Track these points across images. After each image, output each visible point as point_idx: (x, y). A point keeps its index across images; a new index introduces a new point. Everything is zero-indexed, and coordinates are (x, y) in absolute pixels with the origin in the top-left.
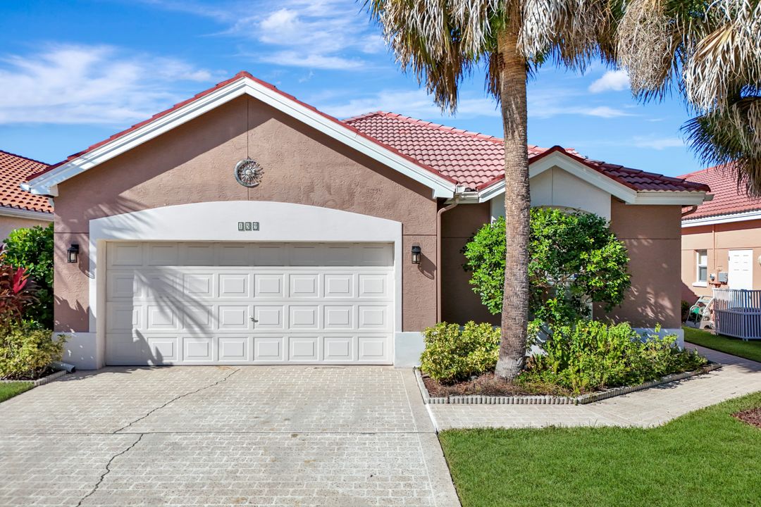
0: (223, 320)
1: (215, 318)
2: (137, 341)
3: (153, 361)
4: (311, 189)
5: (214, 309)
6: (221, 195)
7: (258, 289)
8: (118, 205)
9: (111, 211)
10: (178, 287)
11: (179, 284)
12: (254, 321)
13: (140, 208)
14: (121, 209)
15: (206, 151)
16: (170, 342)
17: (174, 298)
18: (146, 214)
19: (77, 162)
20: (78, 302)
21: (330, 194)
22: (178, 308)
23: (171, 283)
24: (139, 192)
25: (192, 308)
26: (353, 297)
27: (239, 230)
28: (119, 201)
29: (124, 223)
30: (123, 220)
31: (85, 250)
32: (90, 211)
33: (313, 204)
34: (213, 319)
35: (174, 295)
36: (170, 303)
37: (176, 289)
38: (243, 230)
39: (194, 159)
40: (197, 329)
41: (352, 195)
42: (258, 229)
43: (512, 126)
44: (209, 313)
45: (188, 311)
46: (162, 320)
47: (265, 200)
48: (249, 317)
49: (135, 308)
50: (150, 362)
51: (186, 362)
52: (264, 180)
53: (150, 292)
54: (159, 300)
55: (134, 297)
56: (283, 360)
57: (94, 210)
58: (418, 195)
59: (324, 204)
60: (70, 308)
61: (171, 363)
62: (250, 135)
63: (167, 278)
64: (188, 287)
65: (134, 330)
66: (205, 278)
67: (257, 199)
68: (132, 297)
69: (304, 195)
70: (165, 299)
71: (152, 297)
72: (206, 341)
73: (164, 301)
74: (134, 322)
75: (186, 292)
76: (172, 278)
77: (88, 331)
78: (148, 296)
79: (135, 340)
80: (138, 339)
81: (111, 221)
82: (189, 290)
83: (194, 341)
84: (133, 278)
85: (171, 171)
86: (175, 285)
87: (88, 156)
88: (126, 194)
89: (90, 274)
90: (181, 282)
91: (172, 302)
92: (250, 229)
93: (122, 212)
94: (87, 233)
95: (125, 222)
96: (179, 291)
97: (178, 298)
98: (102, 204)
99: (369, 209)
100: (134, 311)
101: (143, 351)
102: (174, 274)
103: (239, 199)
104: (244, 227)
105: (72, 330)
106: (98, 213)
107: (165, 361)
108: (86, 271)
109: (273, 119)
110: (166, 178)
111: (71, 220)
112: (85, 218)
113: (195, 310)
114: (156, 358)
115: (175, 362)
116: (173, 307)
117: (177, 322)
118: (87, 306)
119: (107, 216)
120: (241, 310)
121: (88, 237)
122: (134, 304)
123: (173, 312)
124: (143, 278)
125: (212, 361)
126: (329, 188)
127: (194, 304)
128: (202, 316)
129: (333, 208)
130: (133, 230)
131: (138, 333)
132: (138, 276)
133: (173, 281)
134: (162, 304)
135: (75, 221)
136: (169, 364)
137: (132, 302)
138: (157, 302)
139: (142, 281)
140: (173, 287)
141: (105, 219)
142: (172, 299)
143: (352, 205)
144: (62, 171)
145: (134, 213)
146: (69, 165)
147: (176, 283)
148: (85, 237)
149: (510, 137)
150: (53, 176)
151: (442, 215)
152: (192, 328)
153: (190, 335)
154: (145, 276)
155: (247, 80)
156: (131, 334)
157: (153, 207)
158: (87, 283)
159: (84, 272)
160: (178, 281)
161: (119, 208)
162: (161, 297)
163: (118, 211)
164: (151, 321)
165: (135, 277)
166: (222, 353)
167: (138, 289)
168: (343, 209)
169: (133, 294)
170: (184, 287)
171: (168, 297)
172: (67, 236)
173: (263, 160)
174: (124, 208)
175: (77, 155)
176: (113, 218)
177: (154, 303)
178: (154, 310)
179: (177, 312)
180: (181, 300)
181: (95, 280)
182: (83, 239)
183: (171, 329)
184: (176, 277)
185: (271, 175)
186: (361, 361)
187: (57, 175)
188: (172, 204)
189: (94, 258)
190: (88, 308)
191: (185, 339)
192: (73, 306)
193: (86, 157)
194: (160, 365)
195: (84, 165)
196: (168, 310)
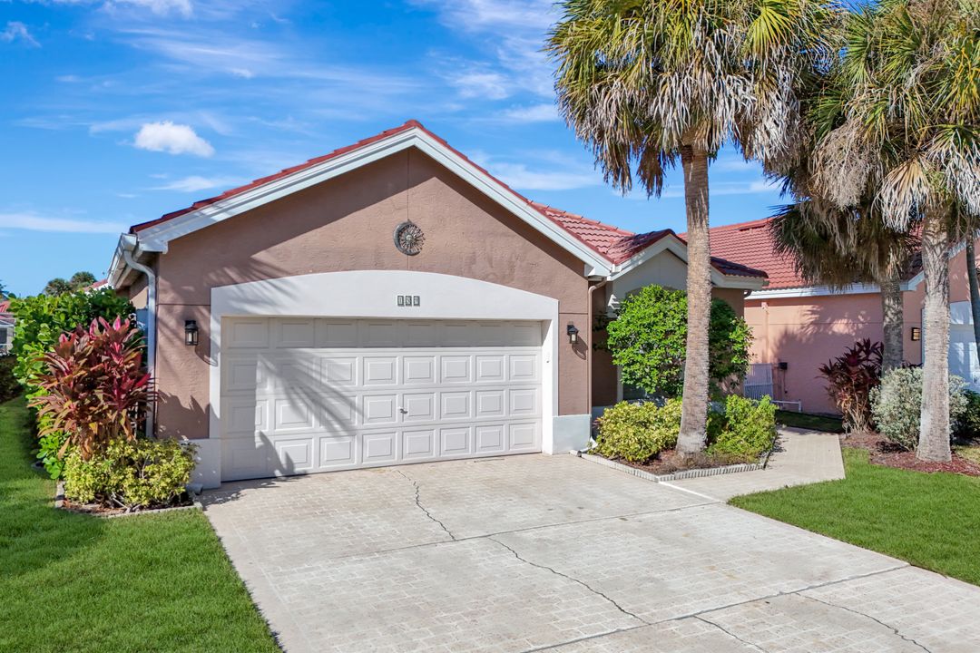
0: (368, 414)
1: (359, 411)
2: (261, 447)
3: (282, 471)
4: (473, 260)
5: (357, 400)
6: (378, 262)
7: (408, 375)
8: (251, 271)
9: (241, 277)
10: (314, 375)
11: (315, 371)
12: (403, 412)
13: (279, 274)
14: (254, 275)
15: (359, 209)
16: (303, 444)
17: (309, 388)
18: (286, 283)
19: (208, 211)
20: (193, 399)
21: (492, 267)
22: (313, 401)
23: (306, 371)
24: (279, 254)
25: (330, 399)
26: (504, 380)
27: (399, 305)
28: (253, 265)
29: (260, 294)
30: (258, 289)
31: (204, 328)
32: (213, 277)
33: (474, 278)
34: (356, 414)
35: (309, 385)
36: (303, 396)
37: (312, 378)
38: (402, 305)
39: (346, 218)
40: (337, 426)
41: (512, 268)
42: (418, 305)
43: (701, 215)
44: (352, 405)
45: (326, 404)
46: (294, 417)
47: (426, 271)
48: (398, 408)
49: (258, 403)
50: (278, 473)
51: (324, 467)
52: (426, 247)
53: (279, 382)
54: (291, 391)
55: (257, 391)
56: (434, 456)
57: (217, 275)
58: (572, 271)
59: (485, 278)
60: (181, 407)
61: (305, 471)
62: (410, 194)
63: (301, 364)
64: (327, 374)
65: (257, 431)
66: (346, 363)
67: (418, 269)
68: (254, 390)
69: (465, 268)
70: (299, 391)
71: (280, 389)
72: (348, 440)
73: (297, 394)
74: (257, 422)
75: (324, 381)
76: (306, 364)
77: (208, 437)
78: (275, 386)
79: (257, 445)
80: (262, 444)
81: (242, 291)
82: (328, 378)
83: (333, 442)
84: (256, 365)
85: (319, 230)
86: (310, 373)
87: (223, 205)
88: (261, 256)
89: (211, 359)
90: (319, 369)
91: (306, 393)
92: (410, 305)
93: (254, 278)
94: (208, 306)
95: (262, 293)
96: (316, 380)
97: (314, 387)
98: (229, 267)
99: (528, 285)
100: (258, 407)
101: (269, 459)
102: (309, 359)
103: (398, 269)
104: (404, 301)
105: (184, 437)
106: (223, 279)
107: (298, 470)
108: (206, 357)
109: (435, 178)
110: (313, 237)
111: (186, 288)
112: (205, 285)
113: (335, 403)
114: (285, 466)
115: (310, 469)
116: (309, 402)
117: (313, 419)
118: (206, 404)
119: (235, 283)
120: (388, 399)
121: (210, 311)
122: (257, 398)
123: (307, 405)
124: (269, 364)
125: (355, 464)
126: (490, 261)
127: (334, 395)
128: (343, 410)
129: (494, 282)
130: (272, 303)
131: (262, 436)
132: (262, 361)
133: (308, 368)
134: (294, 396)
135: (191, 288)
136: (303, 473)
137: (255, 395)
138: (287, 393)
139: (268, 368)
140: (308, 375)
141: (233, 287)
142: (307, 390)
143: (512, 280)
144: (185, 221)
145: (271, 280)
146: (197, 214)
147: (312, 370)
148: (204, 311)
149: (698, 225)
150: (174, 227)
151: (594, 293)
152: (331, 425)
153: (329, 434)
154: (272, 363)
155: (417, 131)
156: (254, 437)
157: (297, 273)
158: (206, 373)
159: (203, 359)
160: (314, 367)
161: (251, 273)
162: (292, 388)
163: (249, 277)
164: (280, 420)
165: (259, 363)
166: (367, 454)
167: (264, 380)
168: (503, 284)
169: (255, 385)
170: (321, 374)
171: (301, 388)
172: (178, 309)
173: (424, 224)
174: (258, 274)
175: (210, 202)
176: (245, 287)
177: (283, 396)
178: (284, 405)
179: (313, 406)
180: (317, 390)
181: (219, 368)
182: (202, 314)
183: (306, 428)
184: (312, 363)
185: (433, 242)
186: (512, 451)
187: (179, 225)
188: (319, 271)
189: (216, 339)
190: (208, 407)
191: (322, 440)
192: (186, 404)
193: (221, 205)
194: (291, 475)
195: (217, 215)
196: (301, 405)
